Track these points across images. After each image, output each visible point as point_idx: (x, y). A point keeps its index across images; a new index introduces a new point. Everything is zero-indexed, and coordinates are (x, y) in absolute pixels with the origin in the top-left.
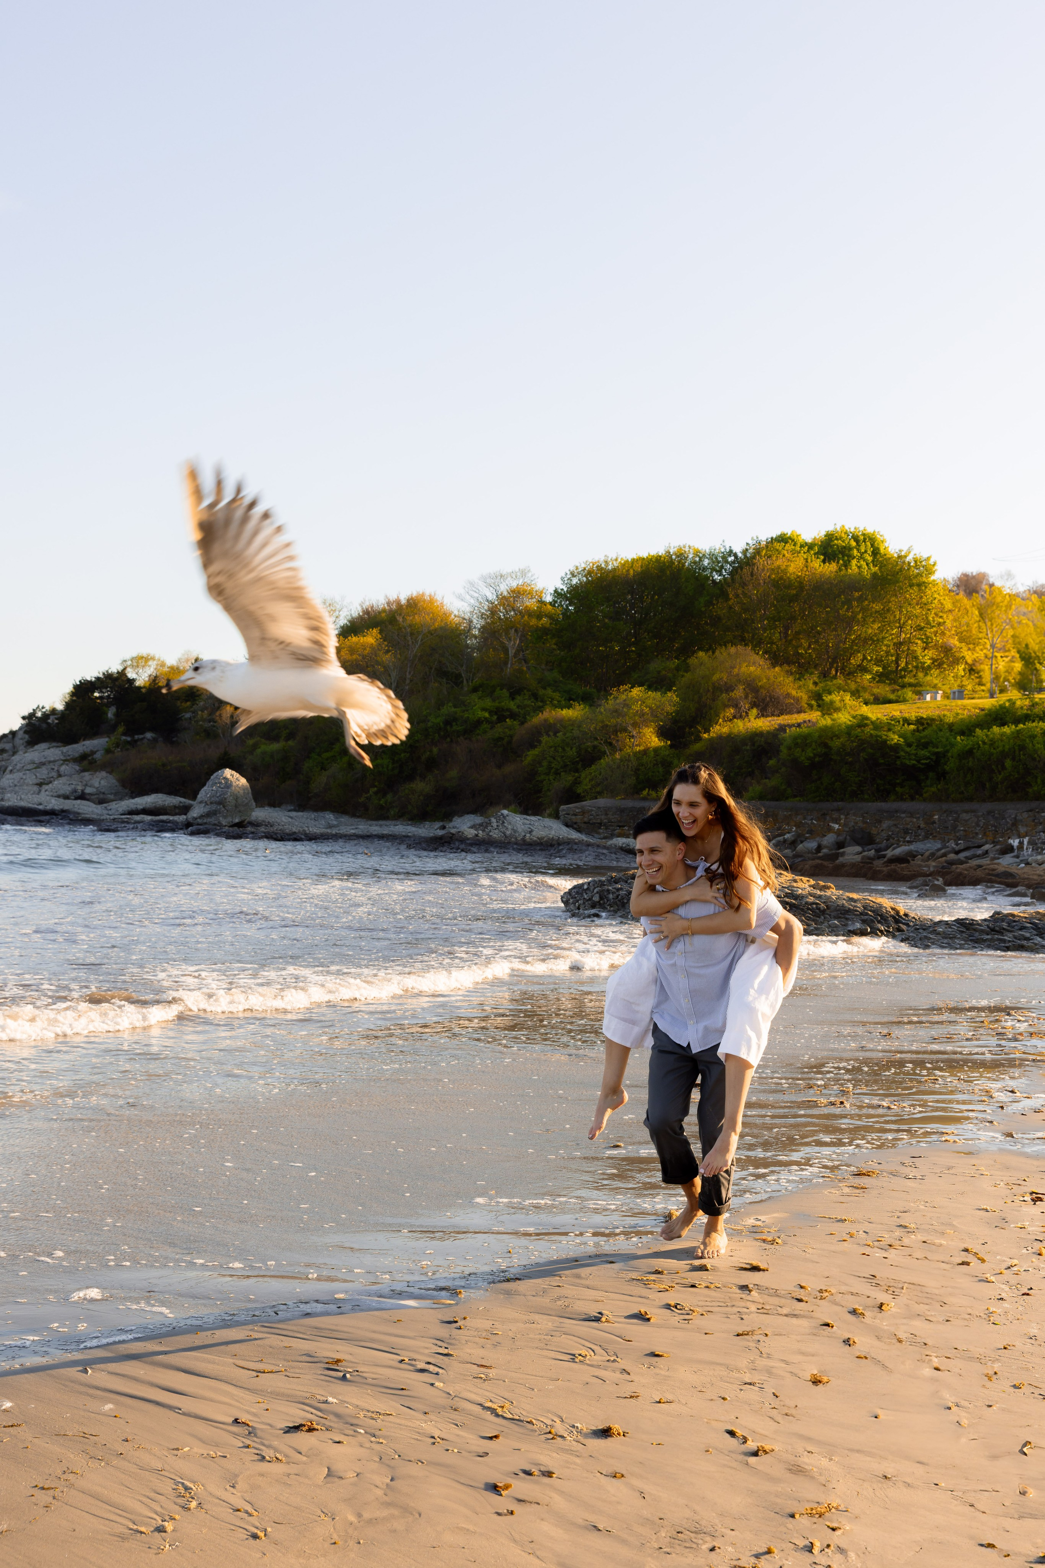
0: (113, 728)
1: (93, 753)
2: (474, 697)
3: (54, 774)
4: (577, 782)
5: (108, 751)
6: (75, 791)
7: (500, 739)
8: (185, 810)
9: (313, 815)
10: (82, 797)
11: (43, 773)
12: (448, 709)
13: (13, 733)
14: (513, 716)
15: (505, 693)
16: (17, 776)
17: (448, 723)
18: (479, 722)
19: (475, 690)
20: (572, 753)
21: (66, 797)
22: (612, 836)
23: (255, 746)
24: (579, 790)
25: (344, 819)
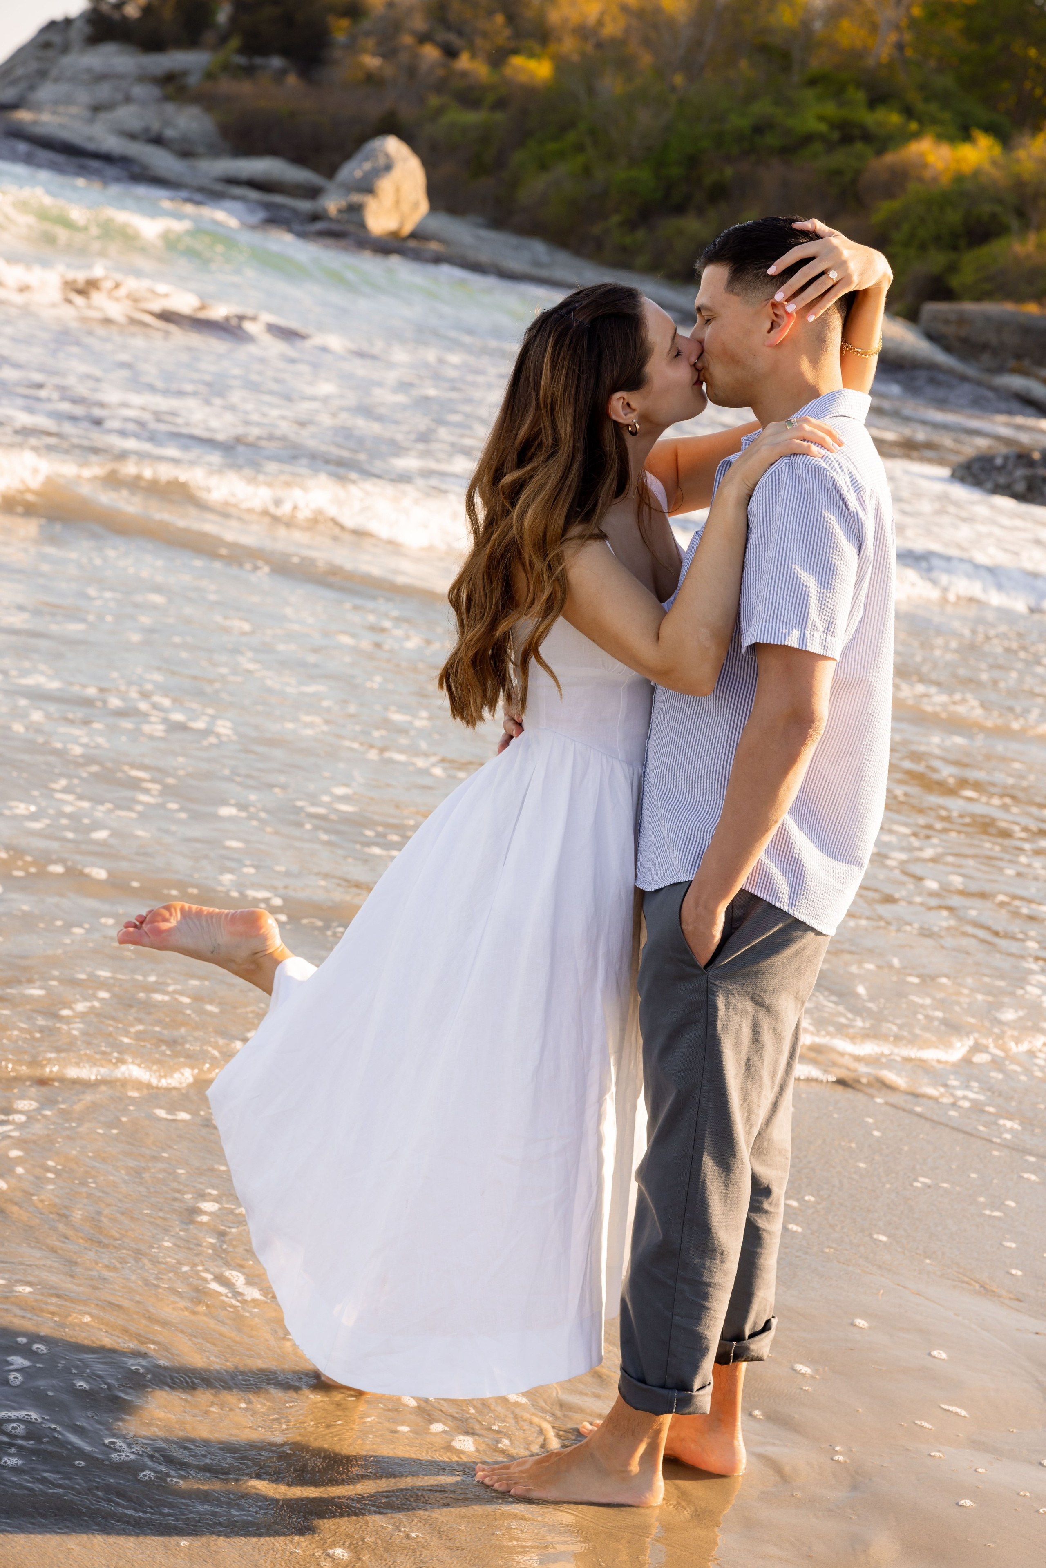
0: (223, 39)
1: (184, 74)
2: (809, 94)
3: (119, 96)
4: (952, 268)
5: (210, 76)
6: (147, 130)
7: (838, 172)
8: (313, 193)
9: (513, 240)
10: (158, 141)
11: (104, 91)
12: (763, 107)
13: (68, 22)
14: (867, 137)
15: (859, 96)
16: (62, 88)
17: (759, 129)
18: (808, 139)
19: (812, 82)
20: (954, 217)
21: (132, 136)
22: (1001, 370)
23: (440, 111)
24: (955, 282)
25: (563, 257)
